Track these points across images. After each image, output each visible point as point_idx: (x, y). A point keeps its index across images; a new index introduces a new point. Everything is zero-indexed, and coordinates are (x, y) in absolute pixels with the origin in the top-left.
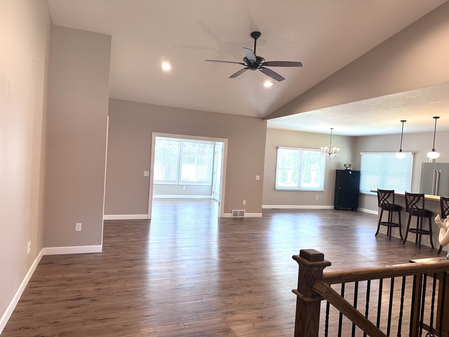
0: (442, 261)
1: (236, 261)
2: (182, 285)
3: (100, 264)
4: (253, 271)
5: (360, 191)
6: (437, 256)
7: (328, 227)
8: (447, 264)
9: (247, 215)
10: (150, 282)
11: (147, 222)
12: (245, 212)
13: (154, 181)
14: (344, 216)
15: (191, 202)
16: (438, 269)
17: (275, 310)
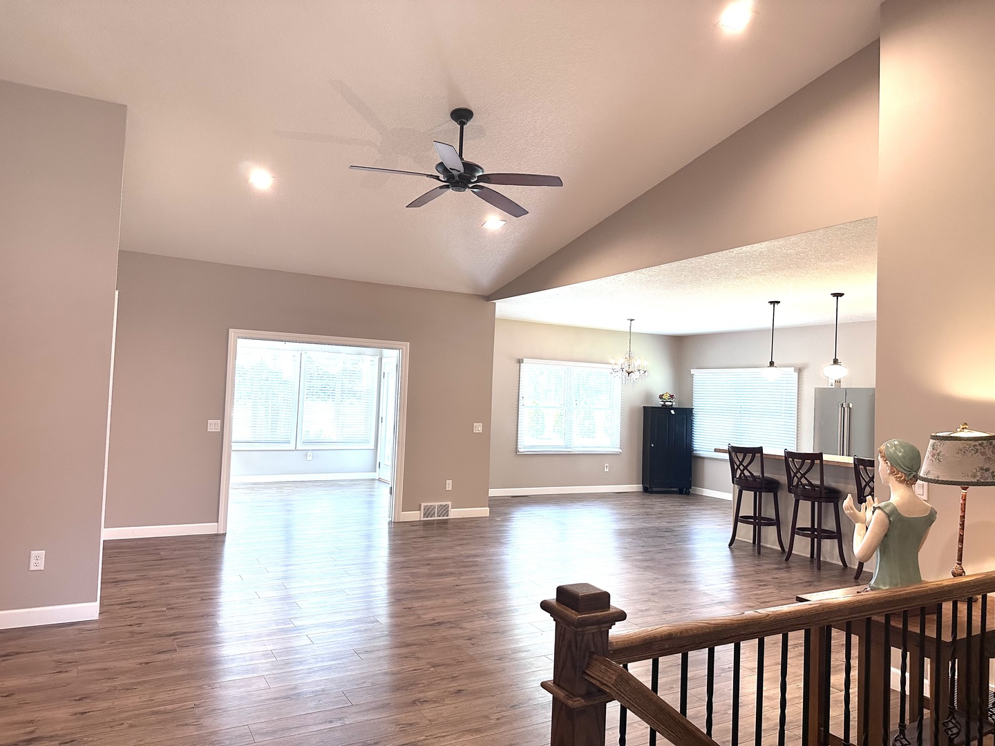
0: (863, 593)
1: (427, 623)
2: (295, 688)
3: (89, 650)
4: (465, 642)
5: (695, 452)
6: (854, 584)
7: (631, 530)
8: (872, 602)
9: (455, 513)
10: (217, 685)
11: (217, 542)
12: (450, 507)
13: (232, 444)
14: (663, 507)
15: (326, 489)
16: (855, 613)
17: (513, 732)
